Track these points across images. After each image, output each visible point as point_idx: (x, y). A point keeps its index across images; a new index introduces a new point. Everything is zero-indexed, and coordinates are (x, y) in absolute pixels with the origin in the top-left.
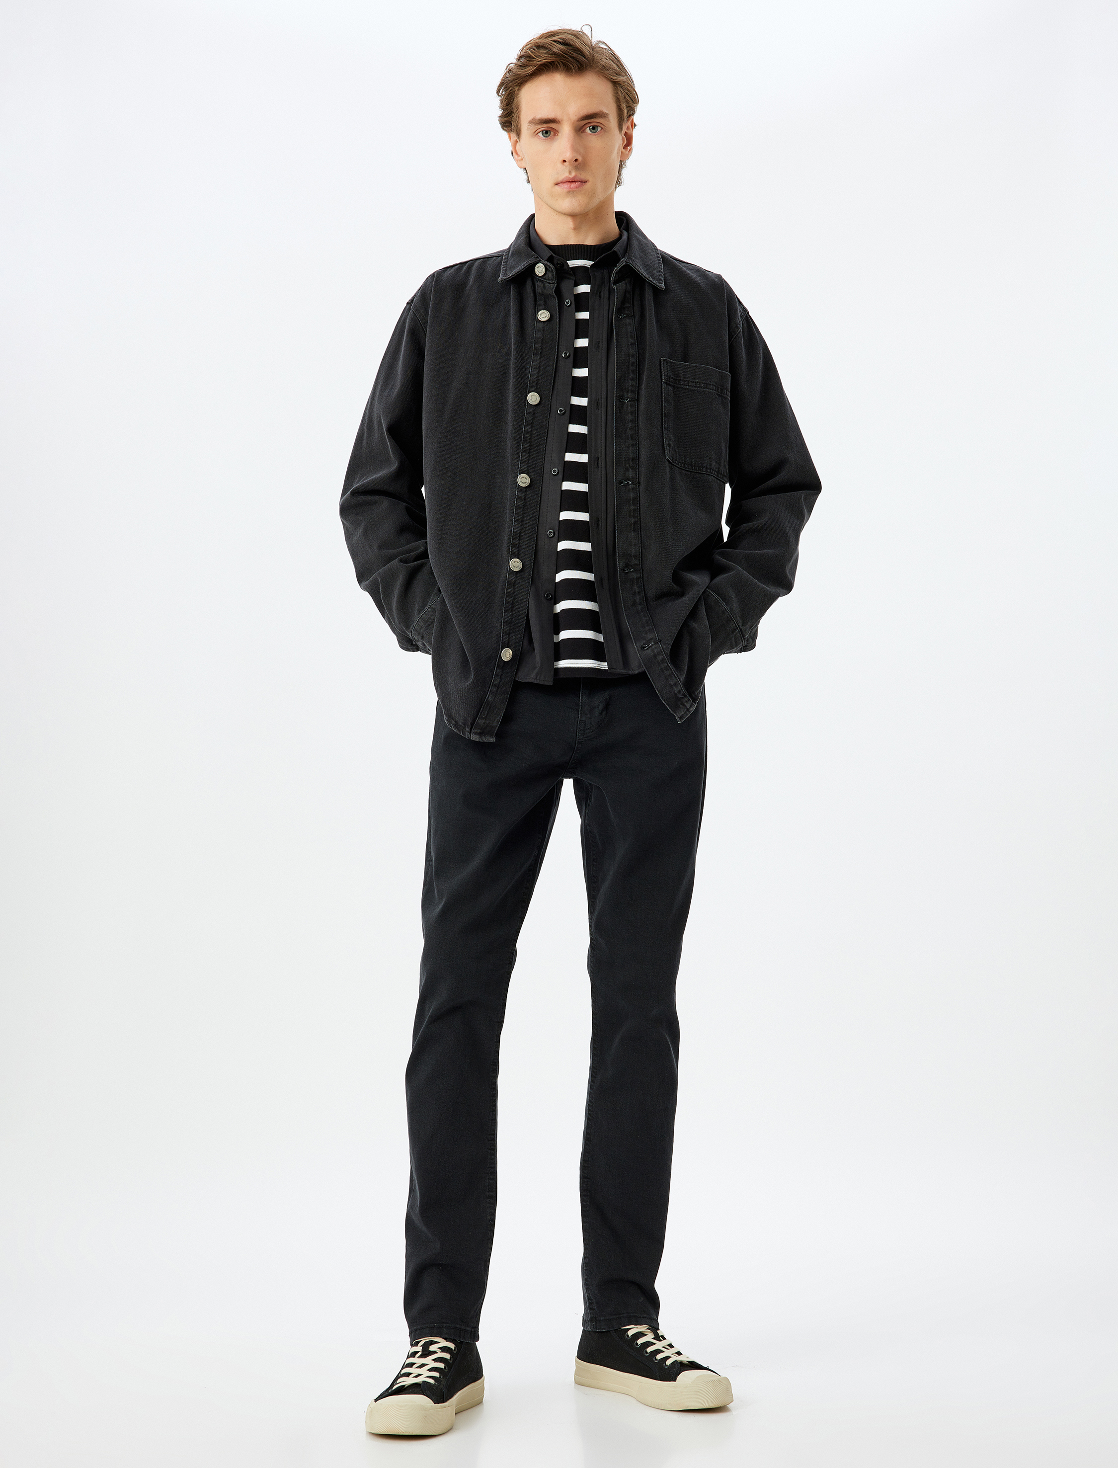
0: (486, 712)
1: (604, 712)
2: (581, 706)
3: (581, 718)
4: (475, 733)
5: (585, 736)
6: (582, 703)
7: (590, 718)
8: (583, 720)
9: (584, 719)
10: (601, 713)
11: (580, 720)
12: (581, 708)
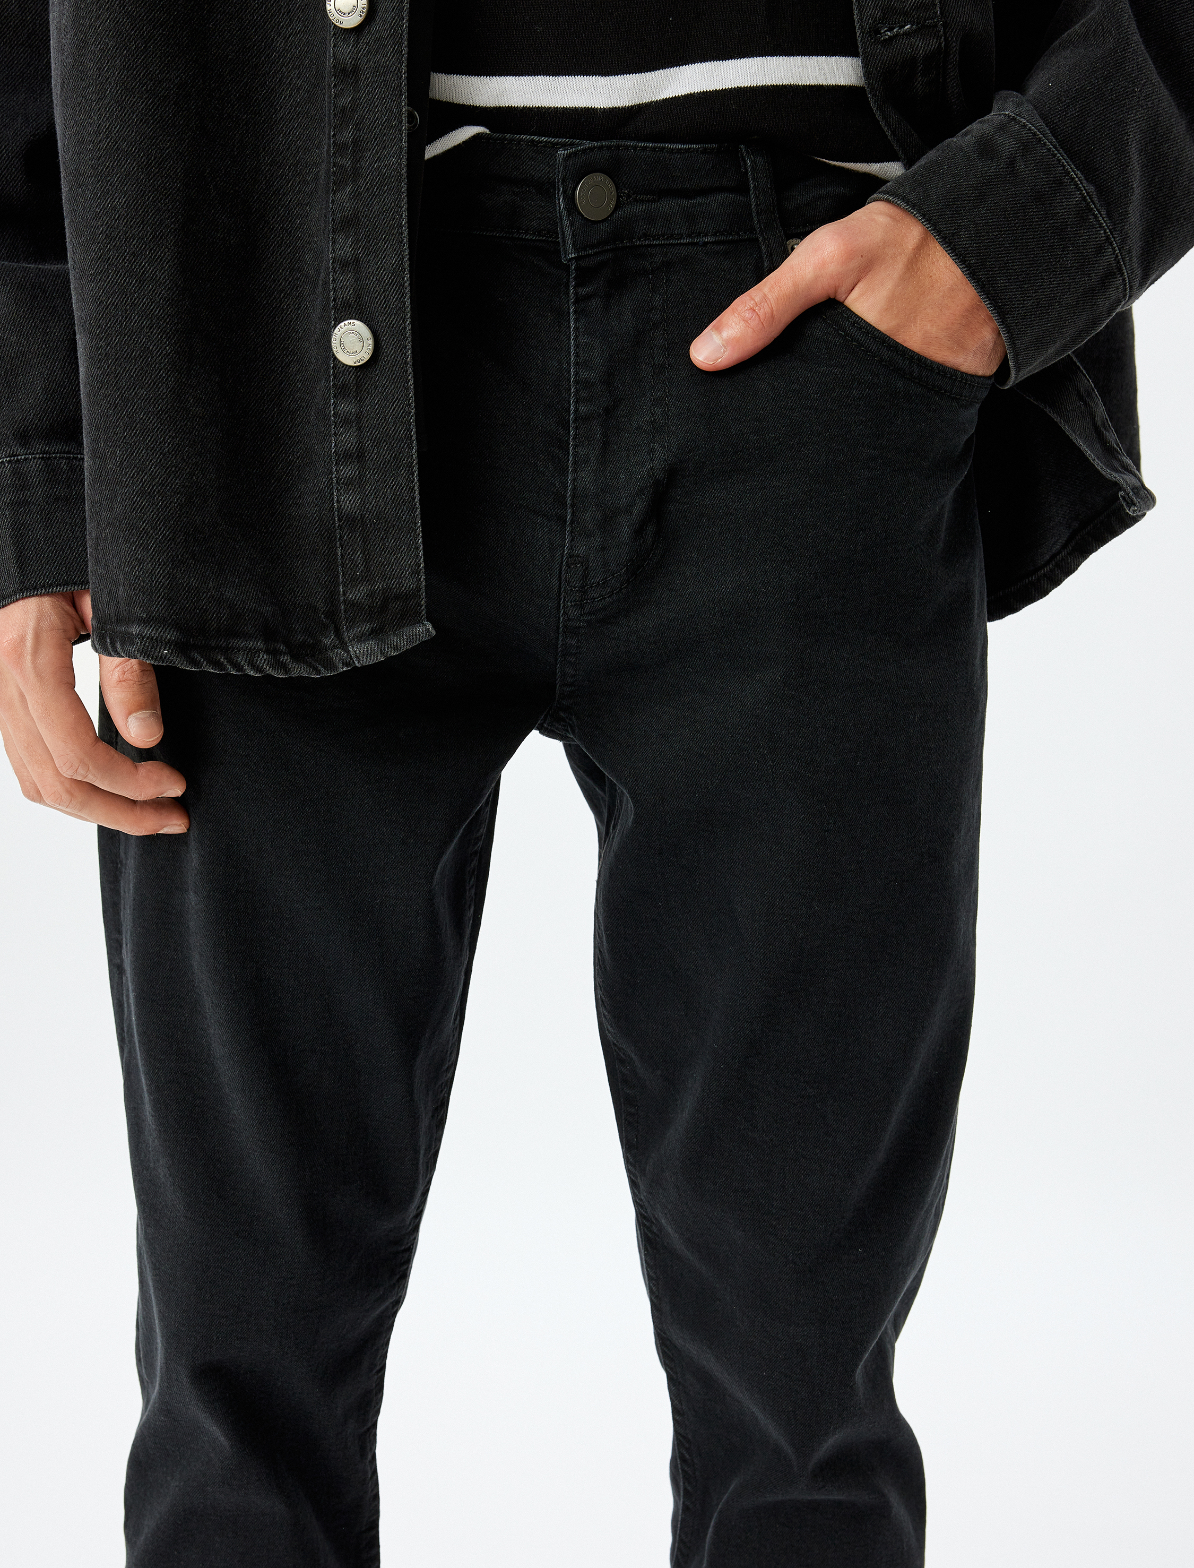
0: (359, 558)
1: (651, 529)
2: (572, 506)
3: (571, 548)
4: (361, 638)
5: (587, 610)
6: (573, 497)
7: (603, 549)
8: (578, 556)
9: (581, 550)
10: (639, 532)
11: (570, 556)
12: (573, 514)
